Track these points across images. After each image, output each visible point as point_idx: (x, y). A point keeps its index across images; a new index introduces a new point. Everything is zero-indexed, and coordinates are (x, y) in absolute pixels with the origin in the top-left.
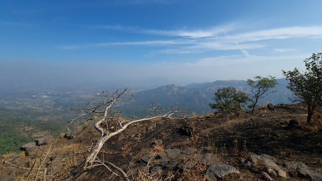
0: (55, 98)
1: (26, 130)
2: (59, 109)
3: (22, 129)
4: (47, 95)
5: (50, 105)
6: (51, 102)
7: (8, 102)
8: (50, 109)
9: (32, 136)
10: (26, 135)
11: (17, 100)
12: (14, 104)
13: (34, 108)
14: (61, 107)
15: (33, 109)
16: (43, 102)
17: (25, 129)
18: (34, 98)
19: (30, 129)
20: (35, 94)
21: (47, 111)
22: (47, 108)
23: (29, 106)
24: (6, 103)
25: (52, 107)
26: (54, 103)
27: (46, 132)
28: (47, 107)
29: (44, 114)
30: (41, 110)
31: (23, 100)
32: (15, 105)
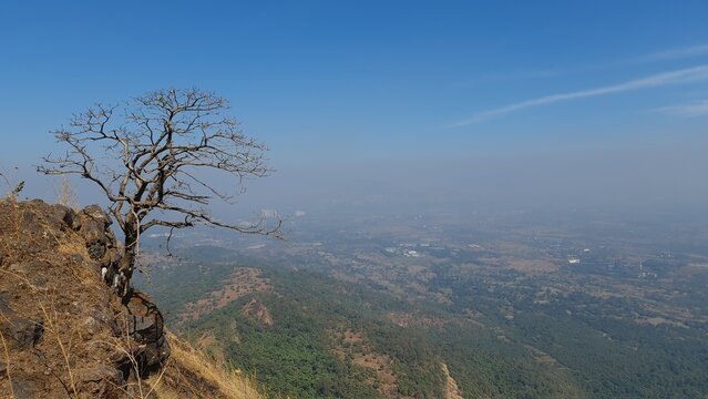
0: (437, 261)
1: (347, 339)
2: (441, 298)
3: (339, 335)
4: (418, 249)
5: (420, 282)
6: (425, 271)
7: (337, 260)
8: (419, 294)
9: (353, 362)
10: (342, 356)
11: (356, 258)
12: (349, 266)
13: (385, 283)
14: (449, 291)
15: (381, 288)
16: (405, 269)
17: (343, 338)
18: (388, 255)
19: (354, 340)
20: (394, 245)
21: (410, 299)
22: (411, 289)
23: (375, 278)
24: (334, 261)
25: (423, 289)
26: (432, 275)
27: (382, 359)
28: (414, 285)
29: (400, 306)
30: (398, 292)
31: (367, 258)
32: (350, 270)
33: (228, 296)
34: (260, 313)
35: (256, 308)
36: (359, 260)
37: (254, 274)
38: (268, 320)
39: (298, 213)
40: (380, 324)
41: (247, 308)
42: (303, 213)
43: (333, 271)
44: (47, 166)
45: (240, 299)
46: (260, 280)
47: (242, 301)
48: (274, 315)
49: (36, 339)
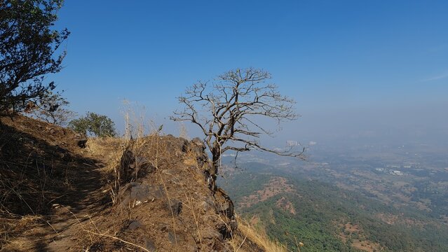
0: (418, 179)
1: (347, 229)
2: (422, 207)
3: (342, 225)
4: (402, 170)
5: (404, 193)
6: (407, 186)
7: (339, 175)
8: (403, 202)
9: (352, 245)
10: (344, 240)
11: (353, 174)
12: (348, 179)
13: (375, 192)
14: (428, 201)
15: (372, 196)
16: (392, 184)
17: (345, 228)
18: (378, 173)
19: (353, 230)
20: (382, 167)
21: (396, 206)
22: (397, 198)
23: (368, 188)
24: (337, 175)
25: (407, 199)
26: (414, 189)
27: (374, 246)
28: (399, 195)
29: (388, 209)
30: (386, 199)
31: (361, 174)
32: (348, 183)
33: (268, 194)
34: (288, 207)
35: (285, 202)
36: (356, 176)
37: (283, 181)
38: (293, 211)
39: (312, 143)
40: (372, 221)
41: (279, 203)
42: (315, 143)
43: (336, 182)
44: (175, 116)
45: (275, 196)
46: (287, 185)
47: (276, 198)
48: (297, 208)
49: (179, 211)
